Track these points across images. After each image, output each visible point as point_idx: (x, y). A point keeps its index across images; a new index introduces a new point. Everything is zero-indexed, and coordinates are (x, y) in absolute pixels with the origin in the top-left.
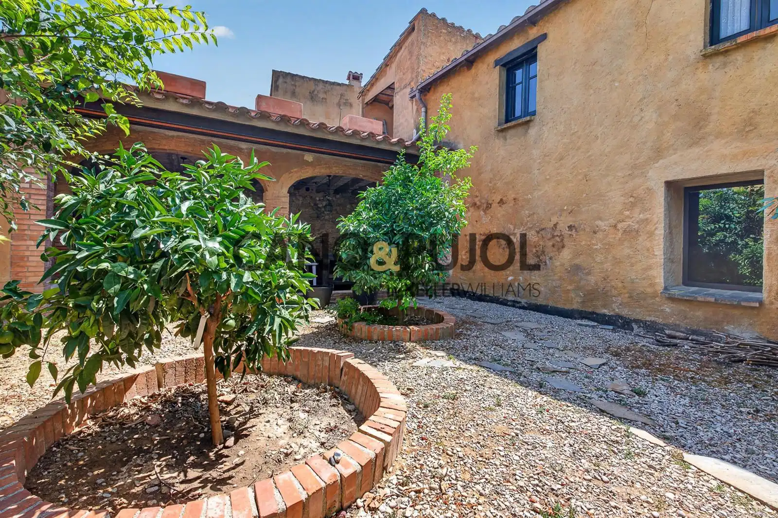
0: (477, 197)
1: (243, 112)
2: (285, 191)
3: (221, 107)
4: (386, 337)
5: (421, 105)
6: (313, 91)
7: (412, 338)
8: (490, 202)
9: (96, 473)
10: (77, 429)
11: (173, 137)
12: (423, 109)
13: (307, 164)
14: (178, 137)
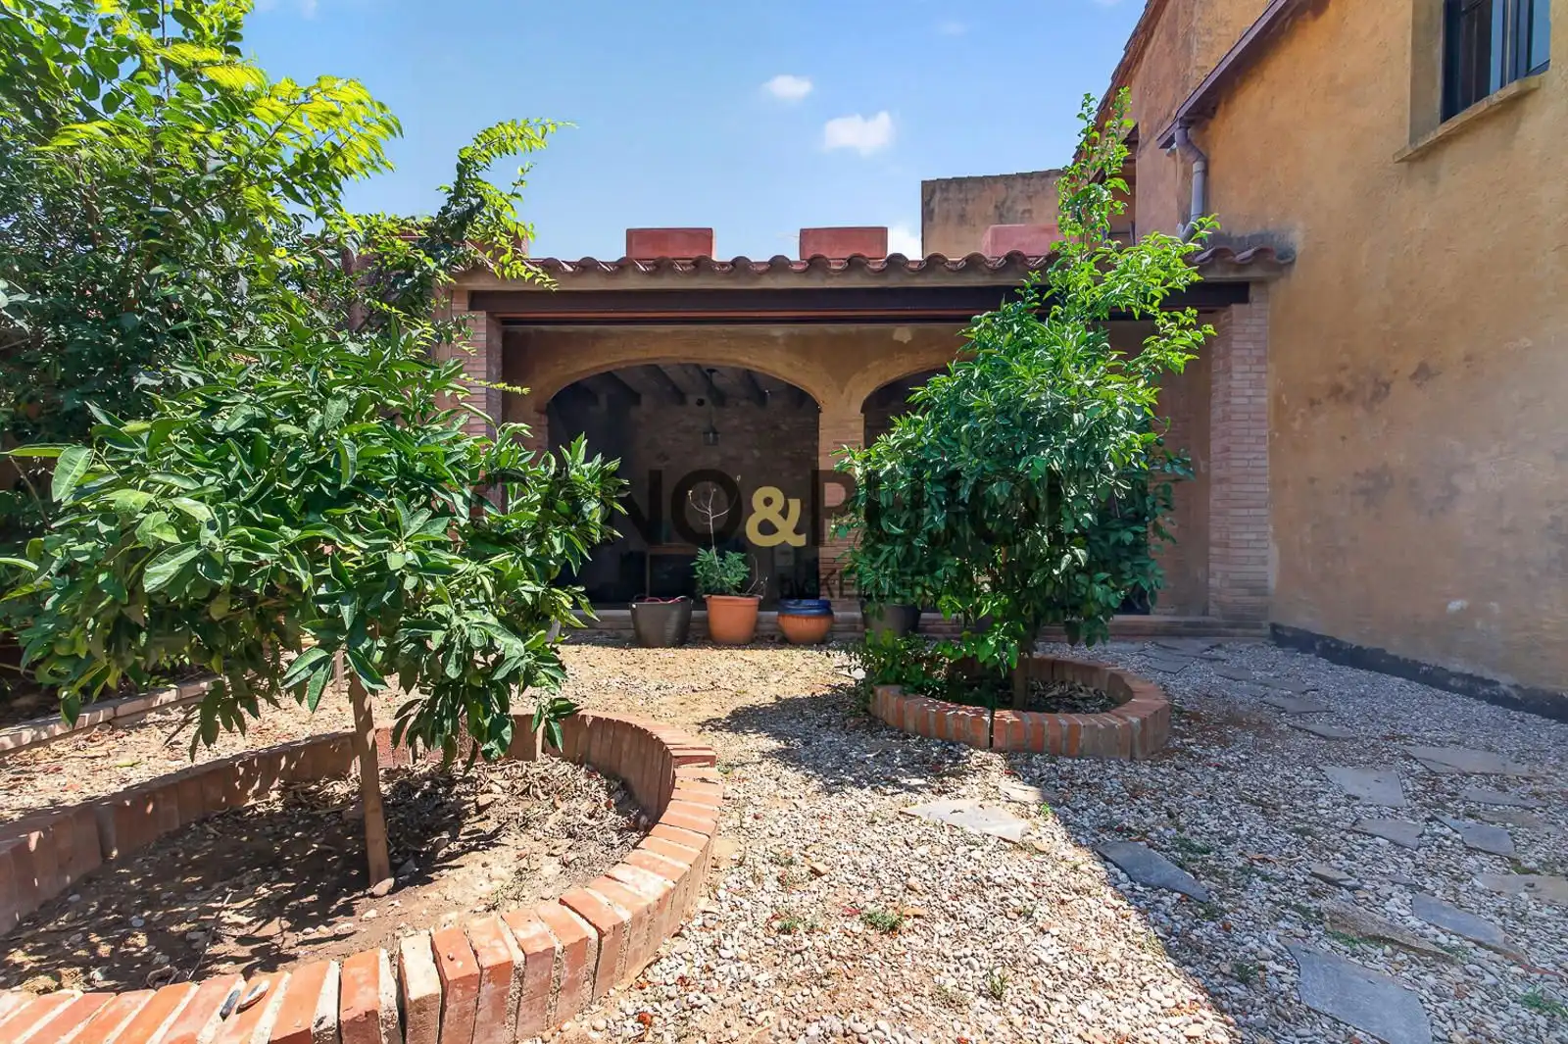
0: (1344, 368)
1: (778, 264)
2: (856, 407)
3: (740, 265)
4: (933, 729)
5: (1191, 157)
6: (1003, 203)
7: (997, 743)
8: (1386, 377)
9: (188, 880)
10: (252, 802)
11: (666, 335)
12: (1197, 167)
13: (900, 347)
14: (675, 333)
